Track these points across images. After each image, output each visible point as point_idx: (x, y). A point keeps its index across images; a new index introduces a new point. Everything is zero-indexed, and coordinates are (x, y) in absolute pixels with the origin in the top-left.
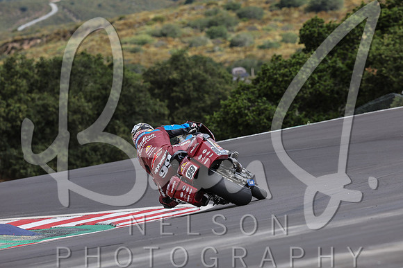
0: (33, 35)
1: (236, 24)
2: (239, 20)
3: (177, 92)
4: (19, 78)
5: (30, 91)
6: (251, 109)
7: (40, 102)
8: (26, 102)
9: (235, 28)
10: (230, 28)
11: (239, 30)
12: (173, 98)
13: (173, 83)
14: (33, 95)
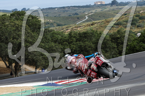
0: (81, 25)
1: (139, 21)
2: (139, 20)
3: (119, 41)
4: (73, 38)
5: (76, 42)
6: (138, 45)
7: (79, 45)
8: (75, 45)
9: (138, 22)
10: (137, 22)
11: (140, 22)
12: (118, 42)
13: (118, 38)
14: (77, 43)
